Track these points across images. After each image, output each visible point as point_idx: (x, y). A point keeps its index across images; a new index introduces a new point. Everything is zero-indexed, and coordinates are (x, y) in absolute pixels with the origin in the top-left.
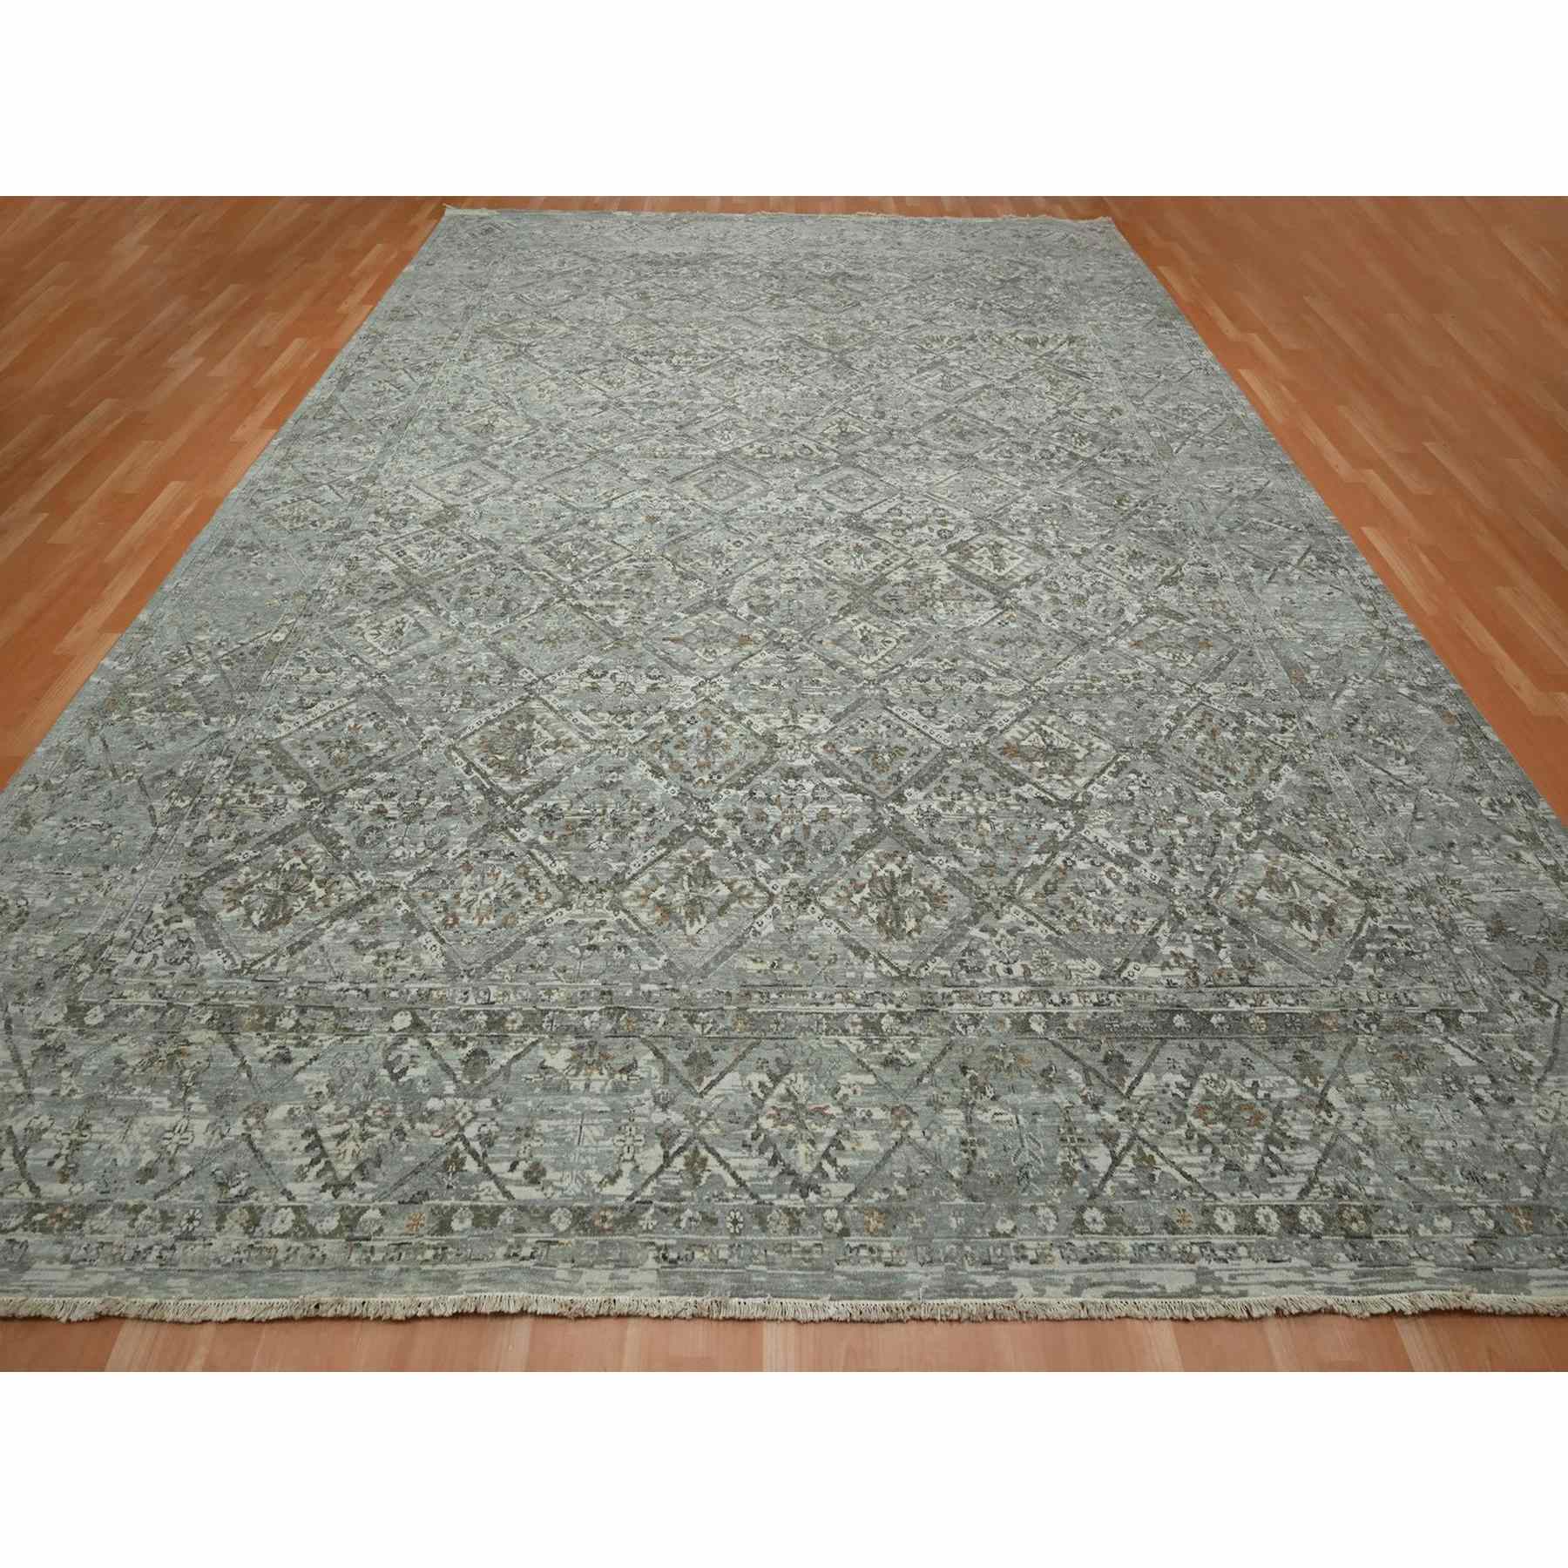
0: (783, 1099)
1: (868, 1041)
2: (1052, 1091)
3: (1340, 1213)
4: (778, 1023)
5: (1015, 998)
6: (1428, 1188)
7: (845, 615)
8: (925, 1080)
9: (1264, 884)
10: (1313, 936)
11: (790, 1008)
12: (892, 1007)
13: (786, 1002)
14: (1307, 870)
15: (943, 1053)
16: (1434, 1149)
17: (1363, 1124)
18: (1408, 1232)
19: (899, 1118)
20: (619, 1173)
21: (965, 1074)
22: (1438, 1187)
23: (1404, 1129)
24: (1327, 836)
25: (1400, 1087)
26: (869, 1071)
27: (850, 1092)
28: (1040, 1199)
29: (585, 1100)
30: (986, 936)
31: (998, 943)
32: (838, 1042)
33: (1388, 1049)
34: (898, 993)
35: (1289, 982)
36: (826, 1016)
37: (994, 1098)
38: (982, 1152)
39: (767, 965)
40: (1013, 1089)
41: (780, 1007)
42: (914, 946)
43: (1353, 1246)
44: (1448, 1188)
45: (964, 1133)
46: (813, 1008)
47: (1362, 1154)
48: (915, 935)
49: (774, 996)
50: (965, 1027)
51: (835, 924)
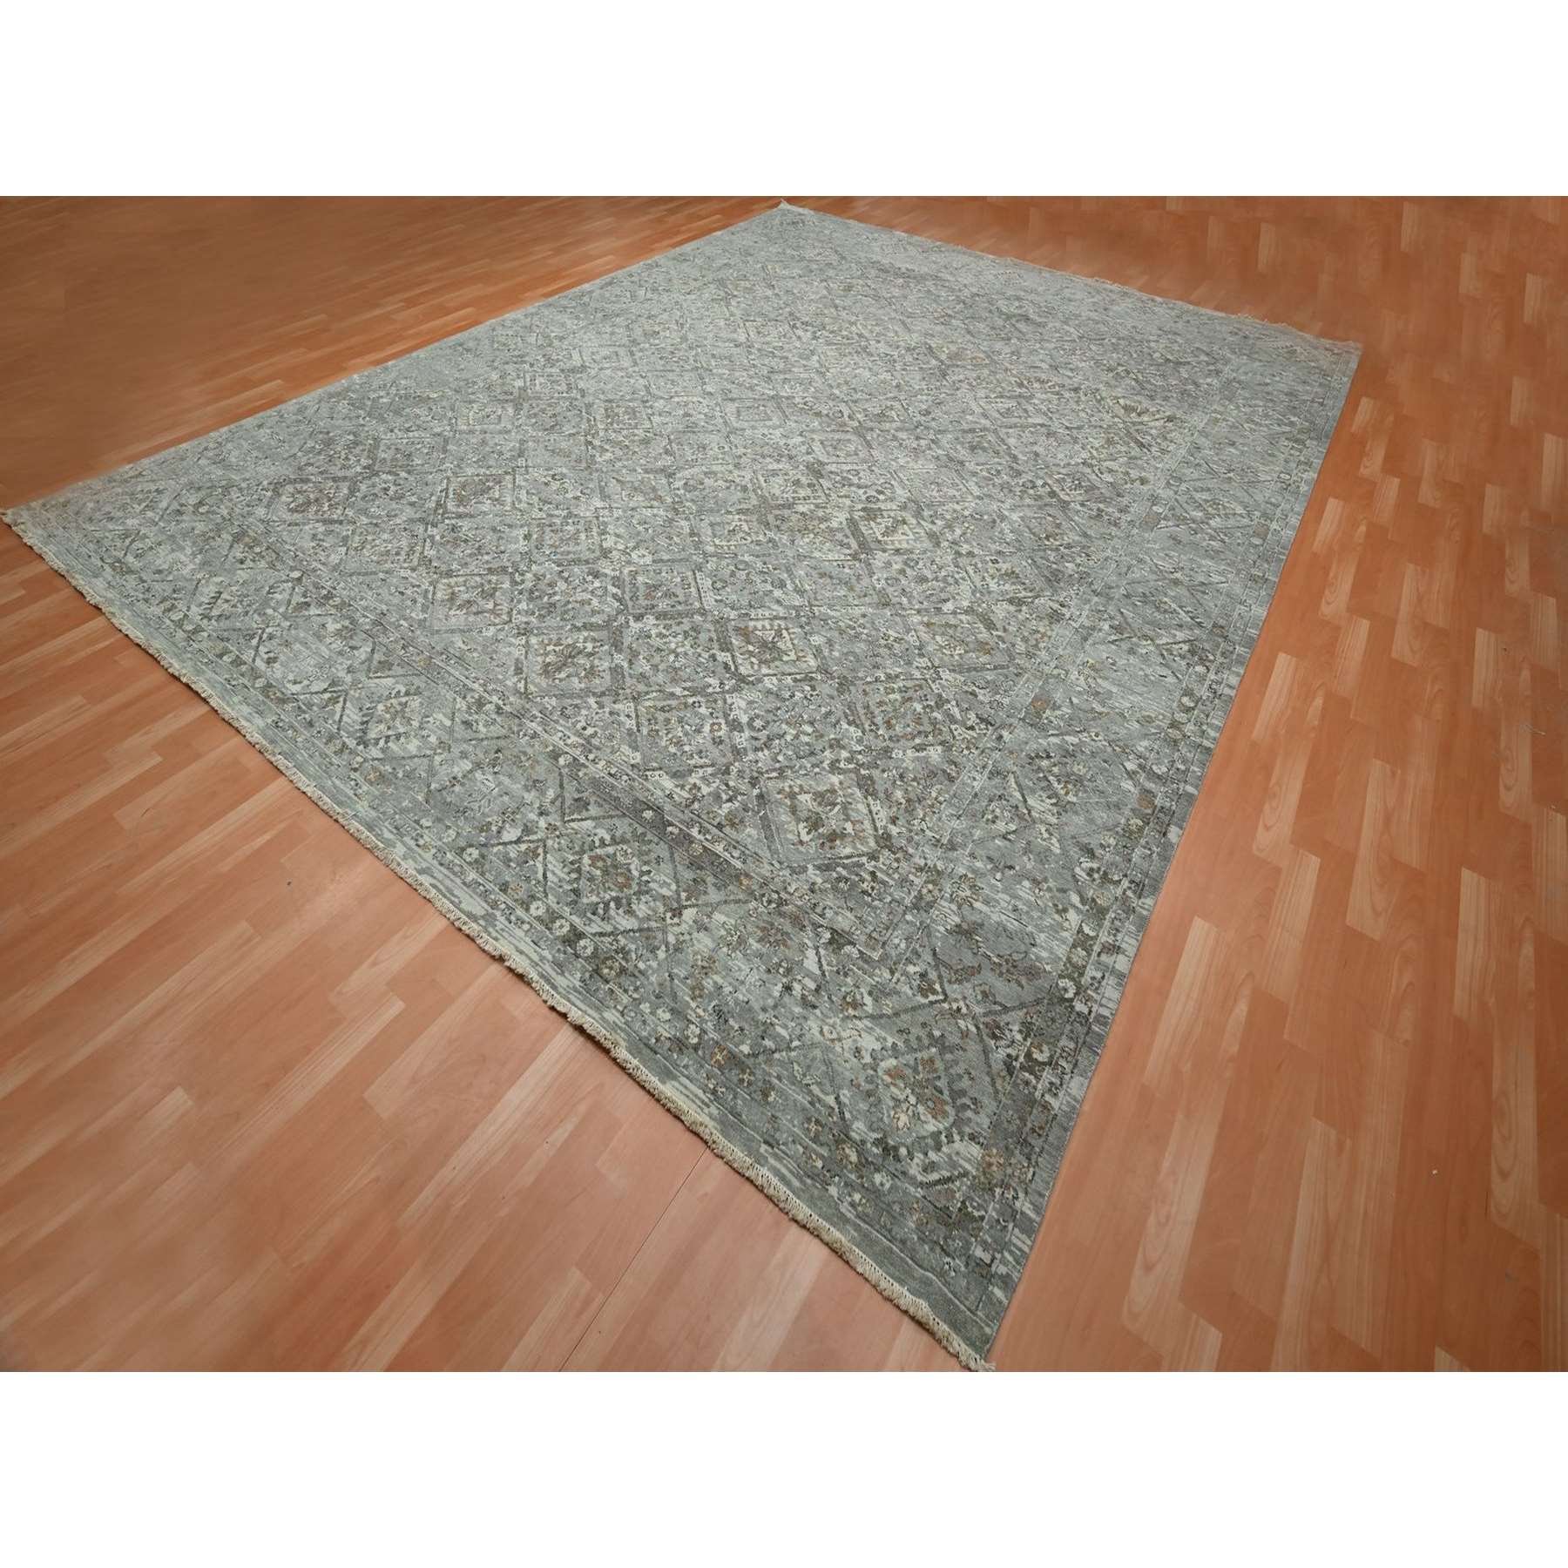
0: (400, 704)
1: (469, 708)
2: (528, 791)
3: (607, 959)
4: (439, 673)
5: (569, 742)
6: (680, 994)
7: (738, 514)
8: (473, 742)
9: (814, 794)
10: (805, 838)
11: (452, 671)
12: (501, 702)
13: (453, 668)
14: (862, 808)
15: (498, 738)
16: (715, 983)
17: (687, 937)
18: (635, 999)
19: (440, 748)
20: (300, 683)
21: (496, 753)
22: (688, 999)
23: (711, 960)
24: (909, 801)
25: (742, 941)
26: (453, 720)
27: (432, 722)
28: (458, 826)
29: (323, 648)
30: (595, 706)
31: (597, 713)
32: (455, 699)
33: (768, 922)
34: (511, 699)
35: (750, 847)
36: (464, 685)
37: (496, 773)
38: (457, 788)
39: (466, 648)
40: (510, 776)
41: (448, 668)
42: (548, 685)
43: (591, 976)
44: (693, 1005)
45: (460, 775)
46: (463, 678)
47: (663, 948)
48: (557, 681)
49: (452, 662)
50: (525, 735)
51: (524, 652)
